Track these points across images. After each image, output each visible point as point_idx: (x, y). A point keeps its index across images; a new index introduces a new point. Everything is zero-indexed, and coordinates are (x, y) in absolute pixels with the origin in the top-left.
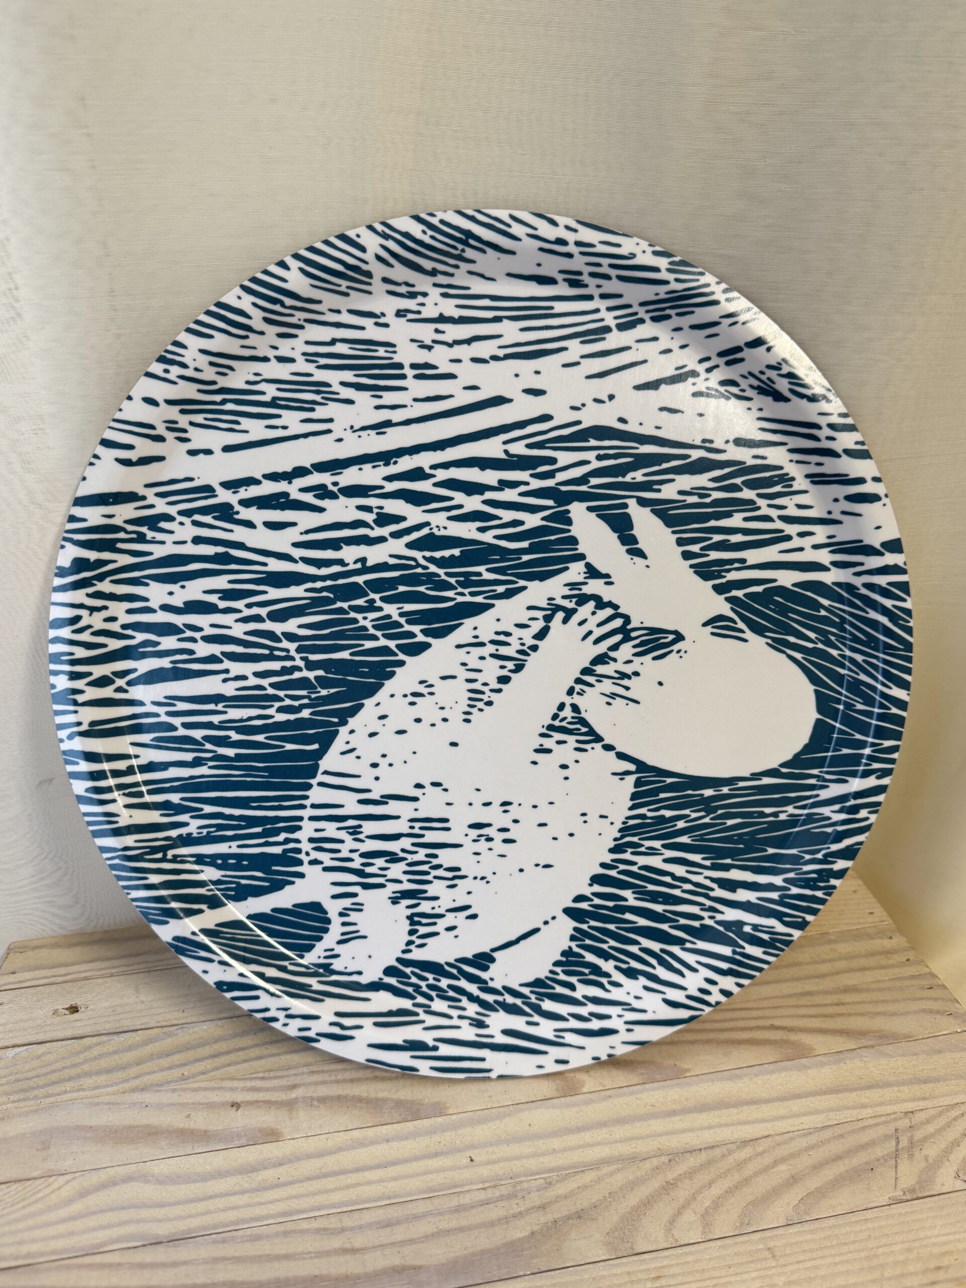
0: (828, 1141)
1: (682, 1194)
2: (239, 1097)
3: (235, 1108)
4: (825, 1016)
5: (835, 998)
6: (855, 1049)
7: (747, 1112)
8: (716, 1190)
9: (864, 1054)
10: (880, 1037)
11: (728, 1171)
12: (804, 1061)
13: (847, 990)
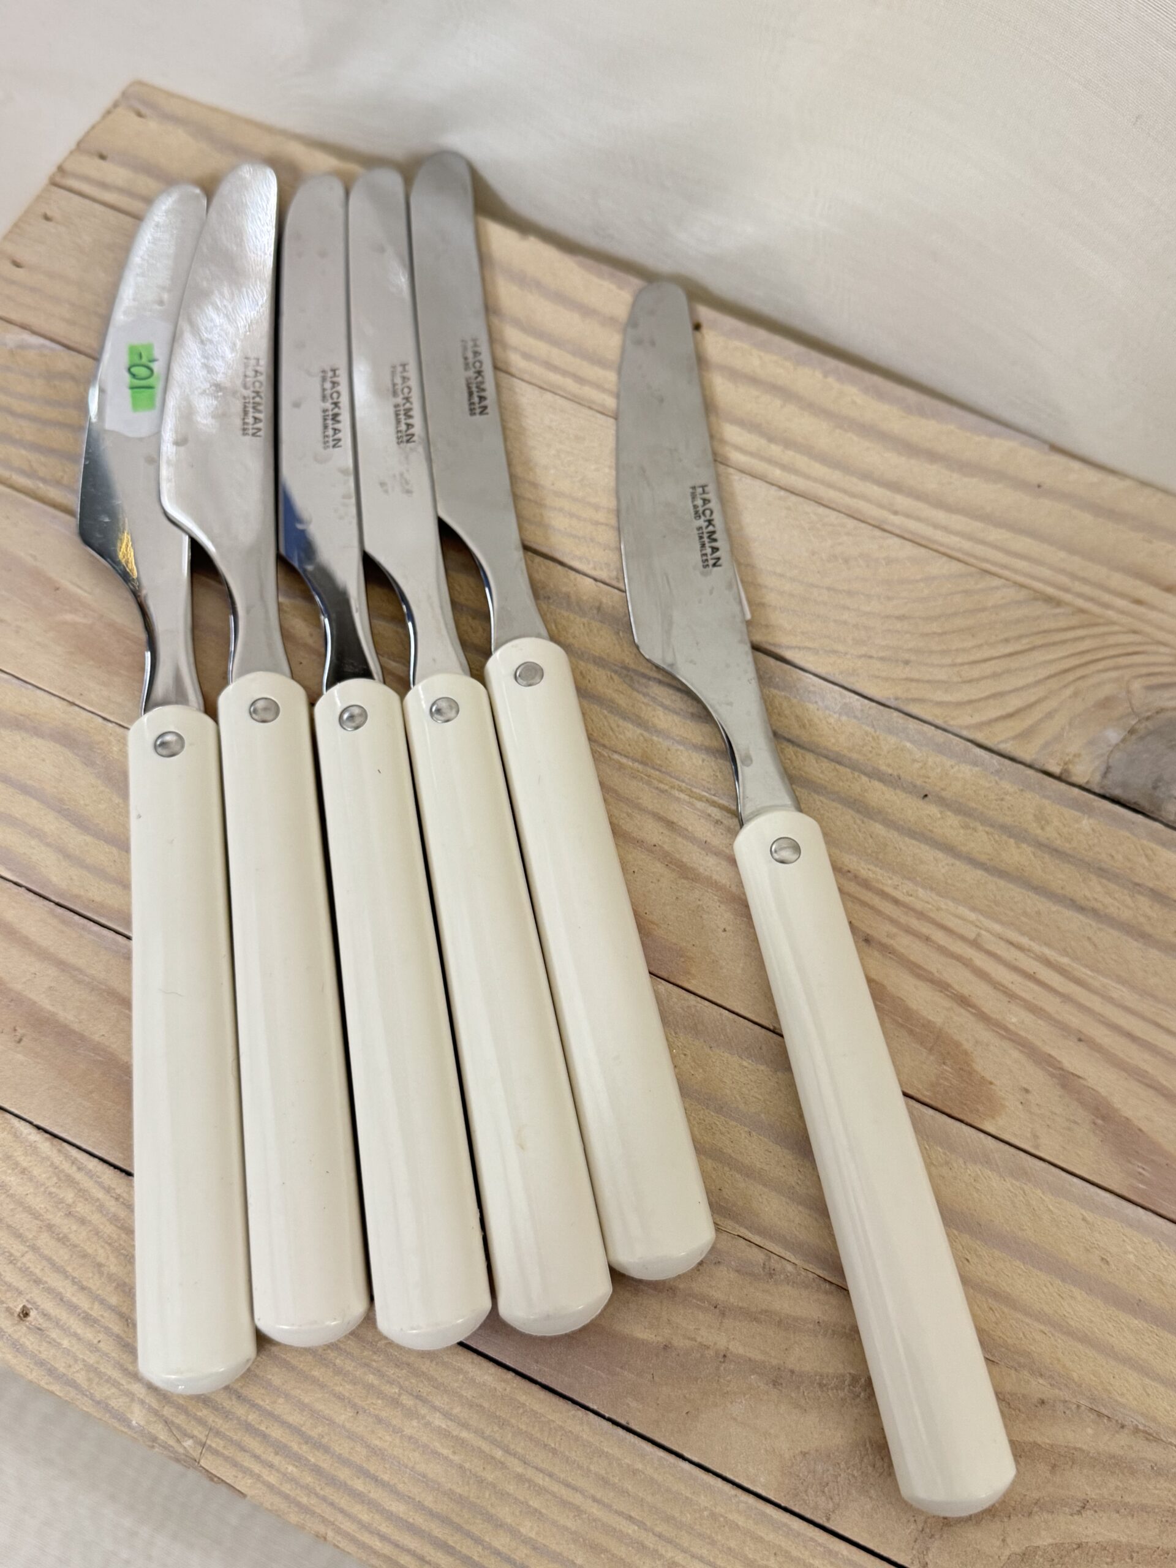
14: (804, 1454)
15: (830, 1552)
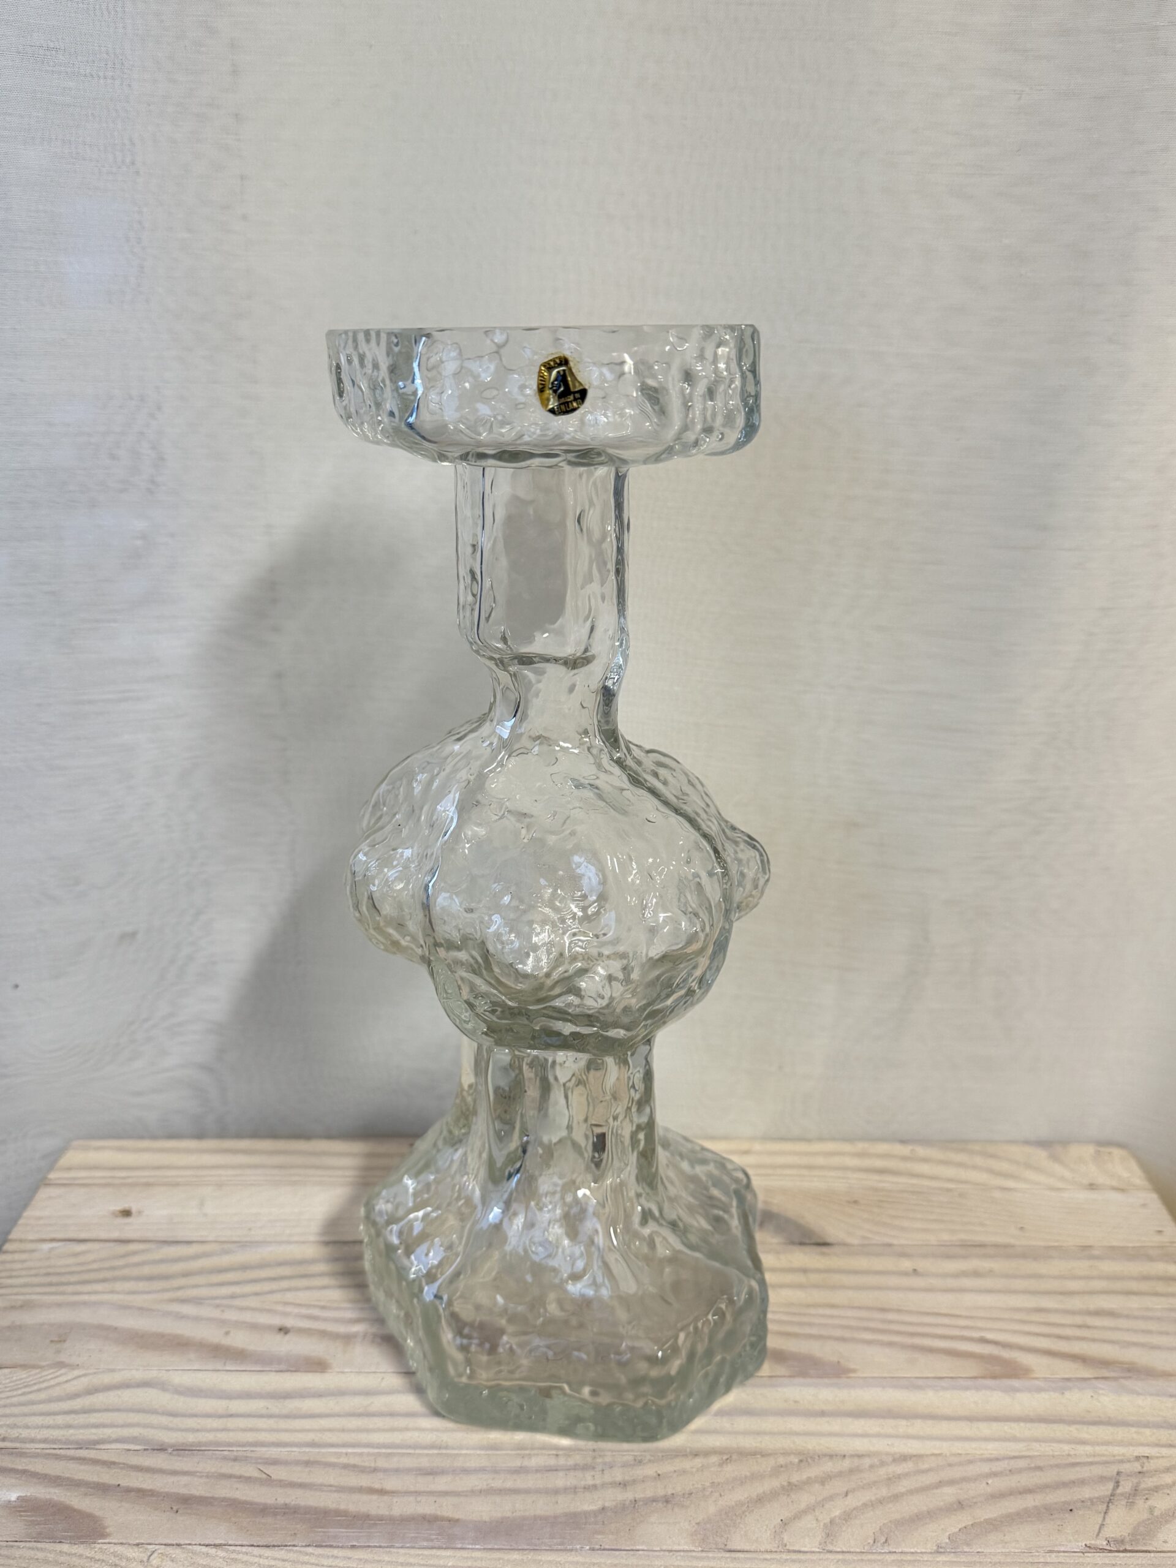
0: (1020, 1471)
1: (804, 1499)
2: (289, 1322)
3: (282, 1333)
4: (1059, 1337)
5: (1078, 1320)
6: (1089, 1379)
7: (919, 1427)
8: (852, 1502)
9: (1100, 1386)
10: (1129, 1370)
11: (875, 1483)
12: (1016, 1383)
13: (1098, 1313)
14: (698, 1524)
15: (735, 1558)
